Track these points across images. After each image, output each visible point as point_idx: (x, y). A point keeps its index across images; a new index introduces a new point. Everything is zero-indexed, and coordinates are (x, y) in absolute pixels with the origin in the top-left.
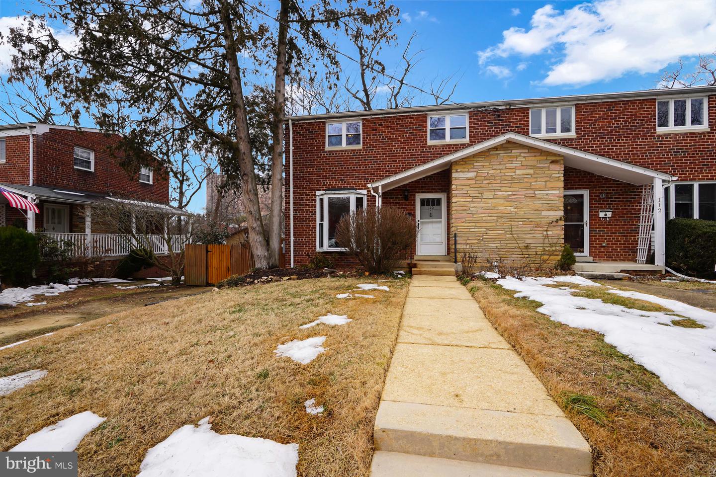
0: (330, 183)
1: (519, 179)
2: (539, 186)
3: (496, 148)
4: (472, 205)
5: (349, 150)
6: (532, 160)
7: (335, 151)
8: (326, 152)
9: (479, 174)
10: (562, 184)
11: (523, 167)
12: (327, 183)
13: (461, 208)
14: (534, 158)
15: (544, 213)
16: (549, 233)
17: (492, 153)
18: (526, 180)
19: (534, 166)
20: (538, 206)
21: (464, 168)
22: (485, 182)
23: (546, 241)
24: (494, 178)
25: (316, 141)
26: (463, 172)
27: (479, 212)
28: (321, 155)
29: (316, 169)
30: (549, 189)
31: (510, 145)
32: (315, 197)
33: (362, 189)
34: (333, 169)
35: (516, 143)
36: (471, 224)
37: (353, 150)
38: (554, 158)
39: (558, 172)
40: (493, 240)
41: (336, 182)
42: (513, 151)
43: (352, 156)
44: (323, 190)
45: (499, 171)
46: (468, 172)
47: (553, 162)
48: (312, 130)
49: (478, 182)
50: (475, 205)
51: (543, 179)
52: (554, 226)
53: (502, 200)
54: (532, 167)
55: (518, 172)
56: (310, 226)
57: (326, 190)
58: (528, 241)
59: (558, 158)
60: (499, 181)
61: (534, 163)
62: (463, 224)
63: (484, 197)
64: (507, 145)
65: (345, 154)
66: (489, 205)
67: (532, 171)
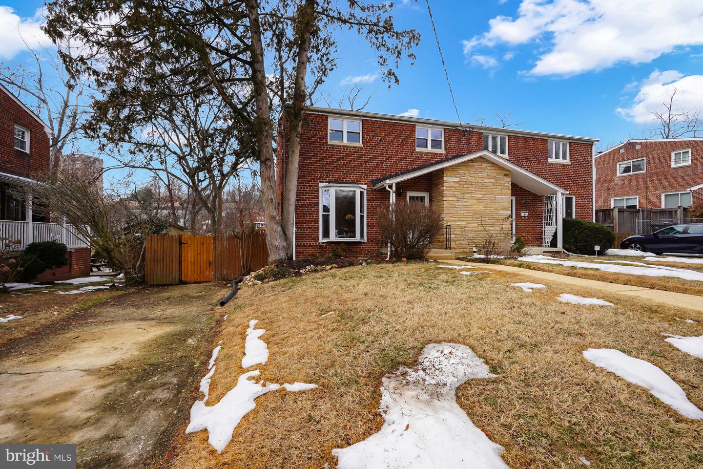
0: (333, 175)
1: (487, 186)
2: (498, 192)
3: (472, 161)
4: (457, 204)
5: (351, 147)
6: (494, 172)
7: (337, 146)
8: (329, 145)
9: (462, 180)
10: (510, 192)
11: (489, 177)
12: (330, 175)
13: (450, 205)
14: (495, 171)
15: (501, 212)
16: (504, 226)
17: (470, 164)
18: (490, 187)
19: (495, 177)
20: (497, 206)
21: (452, 174)
22: (466, 186)
23: (502, 232)
24: (471, 183)
25: (319, 133)
26: (451, 177)
27: (462, 209)
28: (324, 147)
29: (319, 161)
30: (503, 195)
31: (481, 160)
32: (318, 189)
33: (362, 184)
34: (336, 162)
35: (484, 159)
36: (457, 219)
37: (354, 147)
38: (506, 173)
39: (507, 182)
40: (471, 231)
41: (338, 176)
42: (483, 164)
43: (354, 152)
44: (326, 182)
45: (474, 179)
46: (455, 177)
47: (505, 175)
48: (315, 121)
49: (461, 186)
50: (459, 204)
51: (500, 187)
52: (506, 222)
53: (476, 201)
54: (494, 177)
55: (486, 180)
56: (313, 216)
57: (329, 183)
58: (492, 232)
59: (508, 173)
60: (474, 186)
61: (495, 174)
62: (452, 218)
63: (465, 197)
64: (479, 159)
65: (347, 149)
66: (468, 204)
67: (493, 181)
